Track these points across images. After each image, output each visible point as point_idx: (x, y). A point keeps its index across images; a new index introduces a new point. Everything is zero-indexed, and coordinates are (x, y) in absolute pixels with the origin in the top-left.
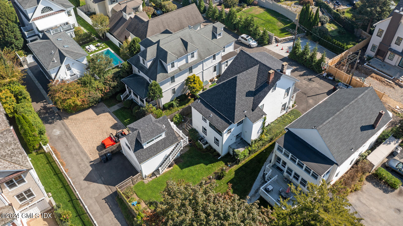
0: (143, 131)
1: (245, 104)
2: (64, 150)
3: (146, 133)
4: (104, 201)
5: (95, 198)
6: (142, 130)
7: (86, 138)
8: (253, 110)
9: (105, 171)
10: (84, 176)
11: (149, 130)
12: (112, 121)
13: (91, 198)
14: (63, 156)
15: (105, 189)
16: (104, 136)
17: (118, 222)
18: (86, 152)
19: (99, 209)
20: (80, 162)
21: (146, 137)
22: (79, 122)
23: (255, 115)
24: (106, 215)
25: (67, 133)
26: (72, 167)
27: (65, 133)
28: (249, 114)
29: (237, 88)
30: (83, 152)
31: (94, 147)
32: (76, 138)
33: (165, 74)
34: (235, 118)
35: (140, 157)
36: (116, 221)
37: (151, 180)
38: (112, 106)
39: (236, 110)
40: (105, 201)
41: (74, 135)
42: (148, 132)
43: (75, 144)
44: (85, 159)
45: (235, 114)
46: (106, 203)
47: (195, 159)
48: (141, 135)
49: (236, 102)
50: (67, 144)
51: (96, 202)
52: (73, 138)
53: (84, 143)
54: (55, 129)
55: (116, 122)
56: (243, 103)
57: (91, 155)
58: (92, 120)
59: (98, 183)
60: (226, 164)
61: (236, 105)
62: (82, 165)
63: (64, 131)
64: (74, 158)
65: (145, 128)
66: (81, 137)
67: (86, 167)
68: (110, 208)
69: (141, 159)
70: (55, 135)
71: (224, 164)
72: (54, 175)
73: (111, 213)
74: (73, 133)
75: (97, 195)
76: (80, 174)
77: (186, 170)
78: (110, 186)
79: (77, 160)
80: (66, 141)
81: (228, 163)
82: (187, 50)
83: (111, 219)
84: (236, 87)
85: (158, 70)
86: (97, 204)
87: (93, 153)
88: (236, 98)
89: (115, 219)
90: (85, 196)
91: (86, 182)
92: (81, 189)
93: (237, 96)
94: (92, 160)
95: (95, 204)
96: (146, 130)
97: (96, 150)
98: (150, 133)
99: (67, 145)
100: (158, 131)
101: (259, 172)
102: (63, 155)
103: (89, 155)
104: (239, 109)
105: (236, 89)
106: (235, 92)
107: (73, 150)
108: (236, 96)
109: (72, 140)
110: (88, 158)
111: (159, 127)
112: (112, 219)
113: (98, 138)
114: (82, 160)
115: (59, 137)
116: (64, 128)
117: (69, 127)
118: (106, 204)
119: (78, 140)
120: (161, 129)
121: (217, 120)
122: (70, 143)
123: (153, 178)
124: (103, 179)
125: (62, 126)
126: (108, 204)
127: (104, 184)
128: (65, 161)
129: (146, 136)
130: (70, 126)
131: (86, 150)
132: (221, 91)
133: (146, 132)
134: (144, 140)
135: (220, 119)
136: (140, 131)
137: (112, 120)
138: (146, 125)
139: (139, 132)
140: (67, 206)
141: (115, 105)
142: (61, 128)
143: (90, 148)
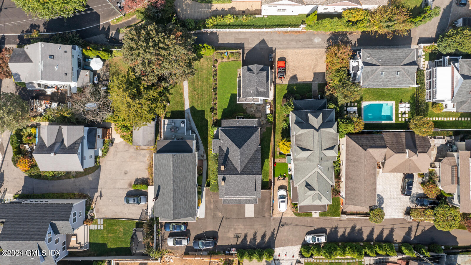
0: (253, 77)
1: (225, 143)
2: (297, 38)
4: (243, 42)
7: (299, 55)
8: (220, 147)
9: (263, 52)
10: (267, 40)
11: (252, 81)
13: (250, 37)
14: (293, 35)
15: (250, 47)
18: (286, 50)
19: (240, 38)
20: (280, 43)
22: (317, 58)
24: (234, 39)
25: (312, 46)
26: (279, 36)
27: (313, 45)
28: (220, 142)
30: (287, 48)
31: (287, 56)
32: (303, 50)
36: (226, 42)
38: (318, 86)
41: (307, 50)
43: (298, 46)
44: (281, 46)
45: (223, 133)
46: (241, 43)
49: (228, 138)
52: (305, 48)
53: (295, 52)
54: (322, 40)
58: (314, 67)
59: (256, 45)
62: (277, 43)
63: (315, 45)
64: (287, 41)
65: (255, 79)
66: (301, 52)
67: (274, 44)
70: (315, 38)
73: (233, 42)
74: (309, 50)
75: (249, 40)
76: (271, 39)
78: (250, 50)
79: (284, 42)
80: (305, 43)
81: (216, 120)
82: (298, 147)
83: (230, 40)
86: (244, 38)
87: (283, 53)
89: (228, 42)
91: (262, 39)
92: (259, 35)
93: (231, 141)
94: (276, 50)
97: (283, 56)
98: (250, 79)
99: (300, 41)
100: (248, 85)
101: (199, 132)
103: (282, 50)
104: (225, 138)
105: (234, 143)
107: (293, 43)
109: (303, 46)
110: (280, 48)
116: (318, 46)
117: (317, 49)
119: (301, 50)
122: (301, 43)
123: (238, 75)
124: (258, 49)
125: (321, 46)
126: (239, 43)
127: (254, 48)
128: (287, 35)
129: (249, 77)
131: (288, 51)
134: (247, 74)
137: (303, 79)
139: (255, 74)
140: (252, 22)
142: (319, 44)
143: (288, 53)
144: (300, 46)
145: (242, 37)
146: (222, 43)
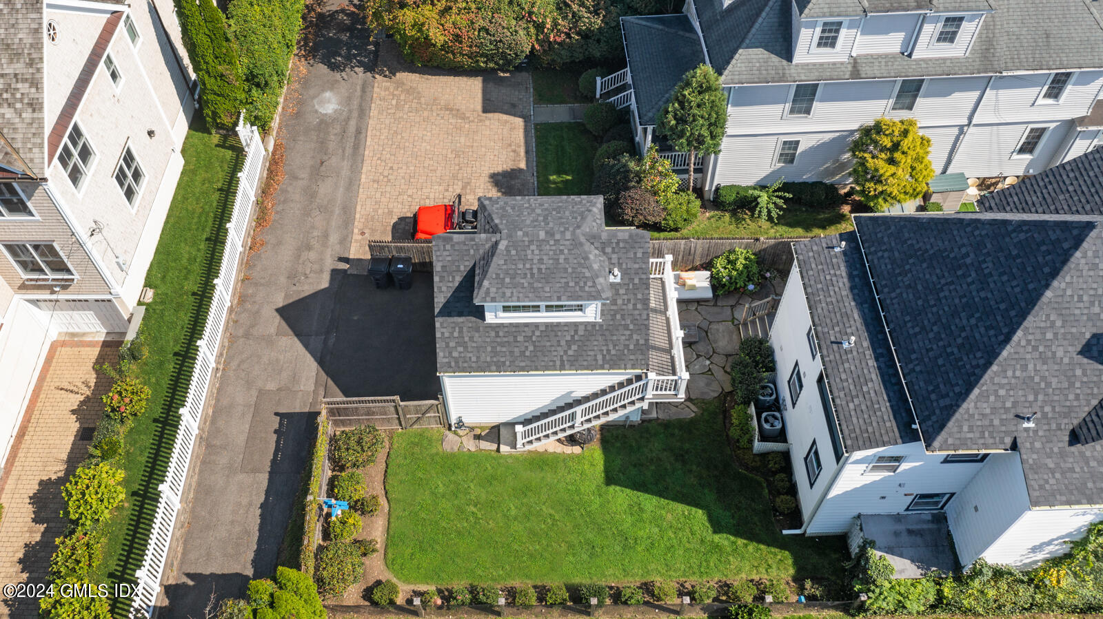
0: (513, 252)
1: (1048, 384)
2: (304, 174)
3: (521, 266)
4: (275, 423)
5: (260, 391)
6: (514, 244)
7: (391, 168)
8: (1075, 438)
9: (355, 318)
10: (286, 296)
11: (541, 261)
12: (512, 154)
13: (249, 384)
14: (284, 191)
15: (312, 381)
16: (446, 194)
17: (257, 528)
18: (357, 216)
19: (241, 440)
20: (313, 242)
21: (507, 280)
22: (414, 105)
23: (1072, 470)
24: (241, 477)
25: (353, 124)
26: (279, 243)
27: (348, 119)
28: (1038, 445)
29: (1055, 283)
30: (345, 213)
31: (390, 213)
32: (366, 153)
33: (775, 59)
34: (950, 424)
35: (452, 344)
36: (254, 521)
37: (473, 449)
38: (551, 101)
39: (976, 391)
40: (277, 426)
41: (369, 139)
42: (528, 266)
43: (345, 172)
44: (334, 238)
45: (965, 405)
46: (276, 432)
47: (690, 471)
48: (497, 261)
49: (1005, 353)
50: (325, 158)
51: (252, 409)
52: (358, 146)
53: (374, 181)
54: (331, 89)
55: (523, 165)
56: (1043, 378)
57: (363, 233)
58: (456, 116)
59: (306, 346)
60: (799, 580)
61: (994, 368)
62: (312, 255)
63: (350, 111)
64: (309, 215)
65: (531, 242)
66: (379, 159)
67: (316, 267)
68: (274, 462)
69: (455, 354)
70: (316, 111)
71: (792, 571)
72: (207, 239)
73: (263, 479)
74: (369, 133)
75: (271, 386)
76: (283, 280)
77: (621, 497)
78: (330, 382)
79: (313, 227)
80: (332, 146)
81: (808, 584)
83: (245, 501)
84: (1055, 273)
85: (753, 30)
86: (249, 417)
87: (374, 229)
88: (1019, 333)
89: (259, 512)
90: (239, 365)
91: (277, 320)
92: (247, 335)
93: (1030, 321)
94: (351, 257)
95: (243, 414)
96: (529, 252)
97: (390, 228)
98: (532, 275)
99: (322, 163)
100: (572, 284)
102: (289, 189)
103: (356, 231)
104: (1002, 392)
105: (1047, 286)
106: (1032, 300)
107: (325, 188)
108: (1025, 324)
109: (349, 151)
110: (345, 240)
111: (589, 268)
112: (250, 504)
113: (424, 190)
114: (326, 236)
115: (322, 122)
116: (355, 103)
117: (373, 105)
118: (275, 437)
119: (367, 162)
120: (590, 284)
121: (860, 381)
122: (334, 161)
123: (485, 445)
124: (332, 341)
125: (358, 93)
126: (278, 442)
127: (321, 362)
128: (277, 213)
129: (513, 278)
130: (378, 102)
131: (362, 211)
132: (967, 255)
133: (525, 260)
134: (493, 290)
135: (874, 382)
136: (502, 246)
137: (514, 151)
138: (542, 235)
139: (497, 243)
140: (161, 364)
141: (561, 103)
142: (349, 98)
143: (376, 211)
144: (346, 165)
145: (238, 430)
146: (257, 552)
